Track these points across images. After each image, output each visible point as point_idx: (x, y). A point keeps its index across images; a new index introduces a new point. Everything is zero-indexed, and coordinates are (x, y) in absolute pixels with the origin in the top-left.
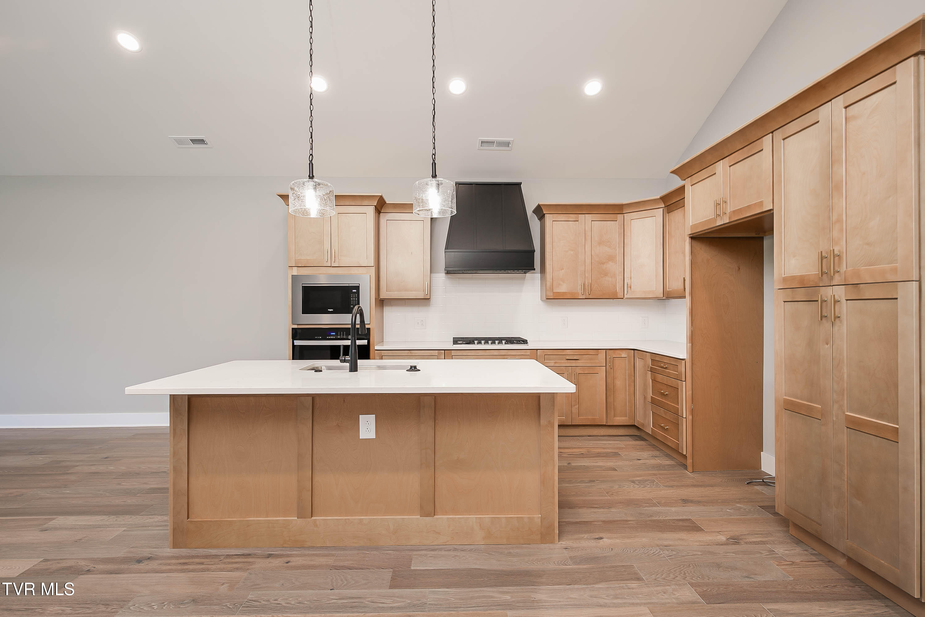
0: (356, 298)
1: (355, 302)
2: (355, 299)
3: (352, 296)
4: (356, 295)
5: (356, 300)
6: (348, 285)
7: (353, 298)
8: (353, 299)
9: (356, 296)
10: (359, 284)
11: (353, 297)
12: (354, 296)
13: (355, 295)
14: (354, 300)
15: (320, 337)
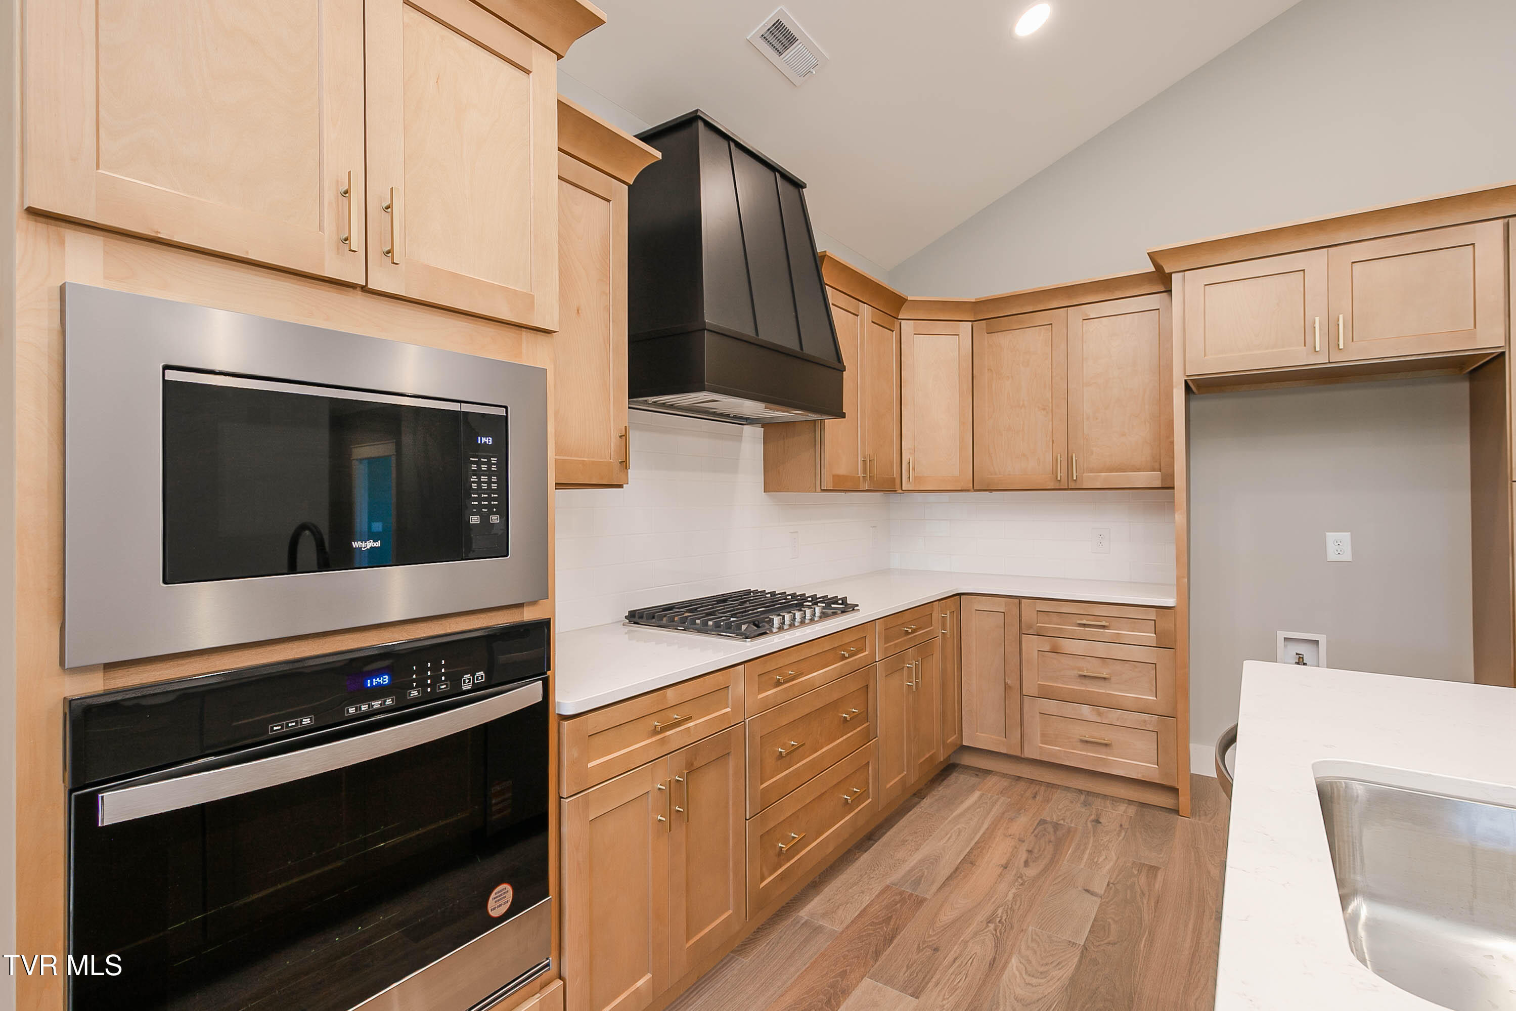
0: (494, 479)
1: (489, 499)
2: (489, 483)
3: (474, 467)
4: (494, 460)
5: (494, 486)
6: (455, 407)
7: (479, 478)
8: (479, 483)
9: (494, 468)
10: (506, 407)
11: (478, 473)
12: (484, 467)
13: (489, 464)
14: (485, 486)
15: (306, 721)
